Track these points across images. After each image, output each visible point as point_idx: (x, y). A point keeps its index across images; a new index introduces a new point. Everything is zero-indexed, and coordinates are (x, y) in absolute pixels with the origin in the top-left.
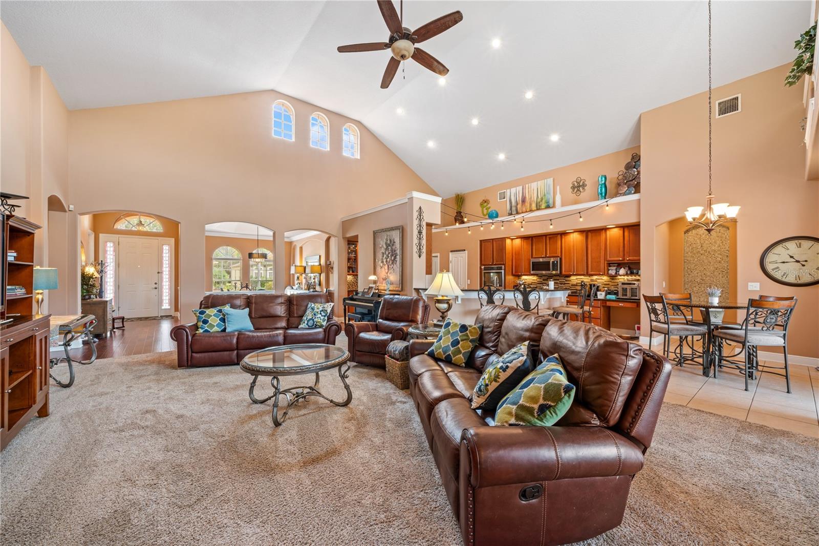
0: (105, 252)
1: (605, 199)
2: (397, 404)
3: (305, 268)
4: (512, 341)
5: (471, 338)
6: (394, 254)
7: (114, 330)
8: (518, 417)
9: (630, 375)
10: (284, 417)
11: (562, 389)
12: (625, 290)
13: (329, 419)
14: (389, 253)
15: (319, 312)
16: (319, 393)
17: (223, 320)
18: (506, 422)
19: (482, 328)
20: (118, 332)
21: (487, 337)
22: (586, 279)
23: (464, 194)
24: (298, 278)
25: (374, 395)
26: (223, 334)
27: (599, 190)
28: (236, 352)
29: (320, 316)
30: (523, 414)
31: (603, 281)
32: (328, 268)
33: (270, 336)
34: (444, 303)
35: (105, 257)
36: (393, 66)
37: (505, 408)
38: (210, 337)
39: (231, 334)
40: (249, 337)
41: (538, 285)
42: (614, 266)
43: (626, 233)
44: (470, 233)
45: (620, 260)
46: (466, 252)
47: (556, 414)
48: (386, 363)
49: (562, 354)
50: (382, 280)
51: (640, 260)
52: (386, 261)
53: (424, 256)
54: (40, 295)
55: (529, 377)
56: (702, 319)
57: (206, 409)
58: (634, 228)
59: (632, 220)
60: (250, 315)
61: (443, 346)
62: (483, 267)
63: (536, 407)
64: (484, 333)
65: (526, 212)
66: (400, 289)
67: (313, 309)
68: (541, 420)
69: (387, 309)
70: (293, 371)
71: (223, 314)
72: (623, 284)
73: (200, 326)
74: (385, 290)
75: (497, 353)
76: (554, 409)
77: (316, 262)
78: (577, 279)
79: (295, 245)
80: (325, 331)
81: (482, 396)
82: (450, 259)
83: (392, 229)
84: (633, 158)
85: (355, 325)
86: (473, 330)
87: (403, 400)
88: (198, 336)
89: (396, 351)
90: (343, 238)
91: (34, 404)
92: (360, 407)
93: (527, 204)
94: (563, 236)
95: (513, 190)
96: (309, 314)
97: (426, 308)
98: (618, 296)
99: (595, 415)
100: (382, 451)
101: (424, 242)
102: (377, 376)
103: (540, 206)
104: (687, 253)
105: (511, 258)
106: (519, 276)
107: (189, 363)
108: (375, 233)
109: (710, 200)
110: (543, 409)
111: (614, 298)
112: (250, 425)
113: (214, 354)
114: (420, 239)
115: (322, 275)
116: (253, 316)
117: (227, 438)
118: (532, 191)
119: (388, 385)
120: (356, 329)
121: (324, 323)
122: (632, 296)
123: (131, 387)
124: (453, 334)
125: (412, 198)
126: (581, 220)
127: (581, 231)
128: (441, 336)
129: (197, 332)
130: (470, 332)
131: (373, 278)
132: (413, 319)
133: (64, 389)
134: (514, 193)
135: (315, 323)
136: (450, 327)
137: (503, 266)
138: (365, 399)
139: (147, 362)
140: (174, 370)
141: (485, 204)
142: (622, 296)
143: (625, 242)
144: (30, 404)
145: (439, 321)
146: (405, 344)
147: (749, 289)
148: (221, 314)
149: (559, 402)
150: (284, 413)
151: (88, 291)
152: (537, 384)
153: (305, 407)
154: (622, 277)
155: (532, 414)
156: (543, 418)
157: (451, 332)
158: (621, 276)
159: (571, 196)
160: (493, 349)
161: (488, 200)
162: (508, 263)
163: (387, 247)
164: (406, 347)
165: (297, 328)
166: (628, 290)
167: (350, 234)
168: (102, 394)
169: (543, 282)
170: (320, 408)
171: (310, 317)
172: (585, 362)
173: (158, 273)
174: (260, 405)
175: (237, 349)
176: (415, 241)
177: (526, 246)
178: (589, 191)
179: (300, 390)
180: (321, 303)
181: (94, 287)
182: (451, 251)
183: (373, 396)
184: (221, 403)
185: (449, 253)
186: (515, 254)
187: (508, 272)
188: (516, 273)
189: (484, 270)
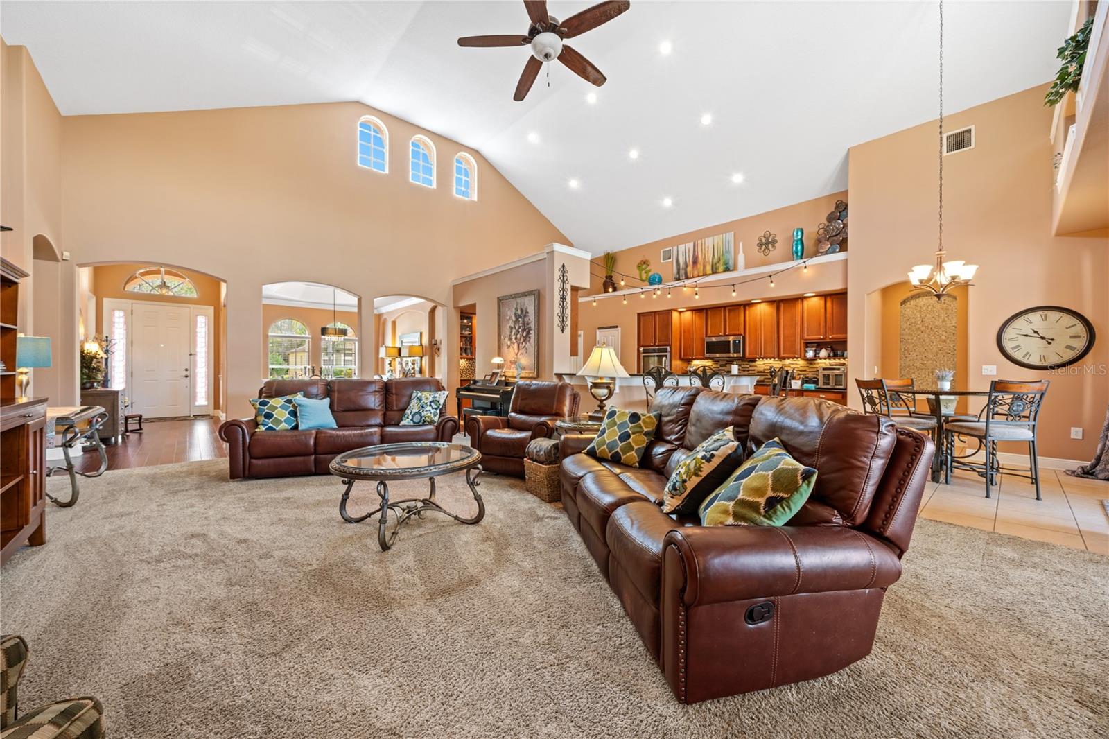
0: (112, 324)
1: (802, 259)
2: (546, 520)
3: (400, 350)
4: (707, 429)
5: (645, 430)
6: (526, 328)
7: (128, 434)
8: (737, 516)
9: (882, 458)
10: (393, 538)
11: (799, 475)
12: (827, 377)
13: (455, 540)
14: (520, 327)
15: (428, 404)
16: (438, 506)
17: (294, 414)
18: (721, 523)
19: (659, 417)
20: (133, 437)
21: (667, 428)
22: (776, 364)
23: (616, 253)
24: (390, 364)
25: (512, 510)
26: (295, 432)
27: (794, 248)
28: (313, 457)
29: (429, 408)
30: (744, 511)
31: (799, 366)
32: (433, 349)
33: (362, 435)
34: (603, 388)
35: (112, 332)
36: (533, 67)
37: (717, 506)
38: (276, 436)
39: (306, 432)
40: (331, 436)
42: (812, 347)
43: (829, 304)
44: (625, 302)
45: (821, 339)
46: (619, 329)
47: (790, 509)
48: (526, 468)
49: (784, 438)
50: (509, 363)
51: (846, 338)
52: (516, 338)
53: (568, 330)
54: (24, 375)
55: (746, 466)
56: (929, 410)
57: (279, 530)
58: (840, 297)
59: (836, 286)
60: (331, 407)
61: (608, 442)
62: (641, 349)
63: (762, 501)
64: (663, 424)
65: (699, 276)
66: (535, 375)
67: (420, 399)
68: (770, 518)
69: (522, 400)
70: (408, 473)
71: (294, 406)
72: (824, 369)
73: (261, 422)
74: (515, 377)
75: (682, 447)
76: (786, 501)
77: (416, 342)
78: (764, 364)
79: (385, 319)
80: (437, 428)
81: (677, 497)
82: (598, 339)
83: (524, 294)
84: (837, 206)
85: (480, 420)
86: (647, 420)
87: (553, 515)
88: (258, 435)
89: (540, 451)
90: (455, 308)
91: (26, 524)
92: (496, 525)
93: (700, 266)
94: (747, 308)
95: (681, 247)
96: (414, 407)
97: (575, 398)
98: (817, 385)
99: (836, 511)
100: (536, 578)
101: (568, 312)
102: (512, 487)
103: (716, 269)
104: (904, 330)
105: (678, 336)
106: (689, 361)
107: (247, 473)
108: (500, 300)
109: (941, 257)
110: (772, 503)
111: (813, 388)
112: (346, 550)
113: (282, 460)
114: (563, 307)
115: (424, 359)
116: (336, 410)
117: (315, 566)
118: (706, 250)
119: (530, 497)
120: (482, 425)
121: (436, 419)
122: (836, 385)
123: (164, 505)
124: (621, 426)
125: (553, 251)
126: (772, 285)
127: (771, 302)
128: (605, 428)
129: (256, 430)
130: (644, 422)
131: (497, 360)
132: (557, 411)
133: (63, 509)
134: (683, 251)
135: (423, 418)
136: (615, 417)
137: (668, 347)
138: (501, 515)
139: (182, 473)
140: (224, 483)
141: (644, 266)
142: (824, 385)
143: (828, 315)
144: (20, 523)
145: (596, 412)
146: (552, 442)
147: (983, 374)
148: (291, 405)
149: (795, 493)
150: (393, 533)
151: (89, 377)
152: (761, 472)
153: (420, 526)
154: (823, 361)
155: (758, 512)
156: (772, 515)
157: (618, 423)
158: (821, 359)
159: (757, 254)
160: (677, 443)
161: (647, 261)
162: (675, 343)
163: (517, 319)
164: (553, 445)
165: (397, 425)
166: (831, 377)
167: (465, 303)
168: (121, 515)
170: (441, 527)
171: (415, 411)
172: (820, 444)
173: (191, 355)
174: (355, 524)
175: (315, 453)
176: (557, 310)
177: (698, 320)
178: (780, 249)
179: (412, 504)
180: (430, 392)
181: (99, 370)
182: (599, 328)
183: (512, 512)
184: (299, 523)
185: (596, 332)
186: (684, 332)
187: (675, 355)
188: (685, 356)
189: (643, 353)
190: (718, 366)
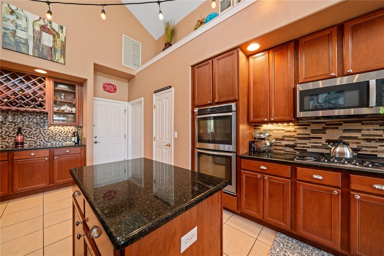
41: (299, 141)
46: (173, 89)
62: (196, 110)
82: (154, 103)
105: (246, 90)
137: (233, 105)
162: (243, 100)
169: (312, 135)
182: (156, 92)
185: (153, 95)
186: (254, 84)
187: (243, 116)
188: (257, 117)
189: (198, 115)
190: (309, 132)
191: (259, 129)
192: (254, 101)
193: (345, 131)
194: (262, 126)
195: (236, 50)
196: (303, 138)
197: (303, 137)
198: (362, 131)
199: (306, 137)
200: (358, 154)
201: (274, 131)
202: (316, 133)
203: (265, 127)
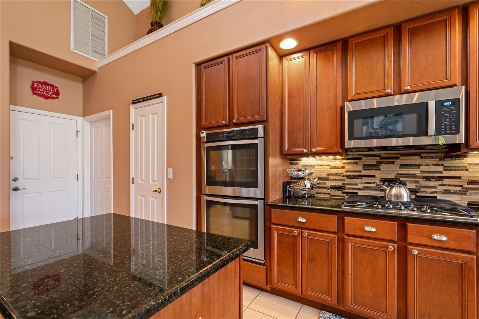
41: (348, 181)
46: (165, 98)
62: (204, 134)
82: (132, 121)
105: (278, 106)
137: (260, 127)
162: (274, 122)
169: (364, 173)
182: (134, 102)
185: (130, 107)
186: (289, 98)
187: (274, 145)
188: (293, 147)
189: (207, 142)
190: (360, 168)
191: (297, 164)
192: (289, 123)
193: (403, 166)
194: (301, 160)
195: (264, 46)
196: (352, 177)
197: (353, 175)
198: (421, 167)
199: (357, 175)
200: (416, 196)
201: (316, 167)
202: (368, 170)
203: (305, 161)
